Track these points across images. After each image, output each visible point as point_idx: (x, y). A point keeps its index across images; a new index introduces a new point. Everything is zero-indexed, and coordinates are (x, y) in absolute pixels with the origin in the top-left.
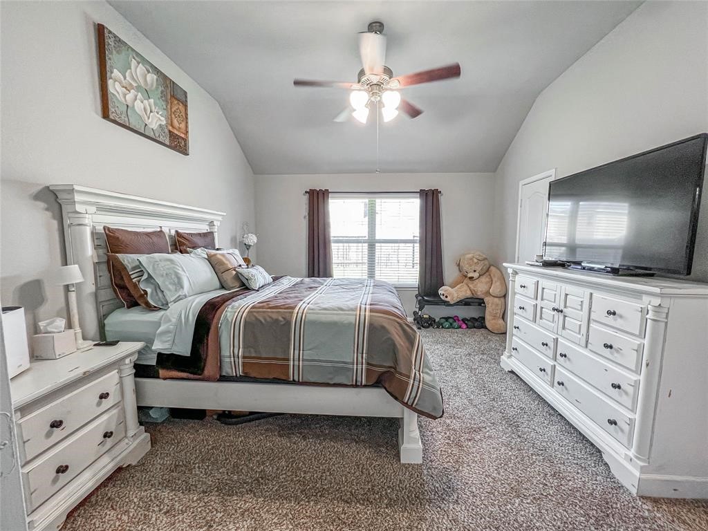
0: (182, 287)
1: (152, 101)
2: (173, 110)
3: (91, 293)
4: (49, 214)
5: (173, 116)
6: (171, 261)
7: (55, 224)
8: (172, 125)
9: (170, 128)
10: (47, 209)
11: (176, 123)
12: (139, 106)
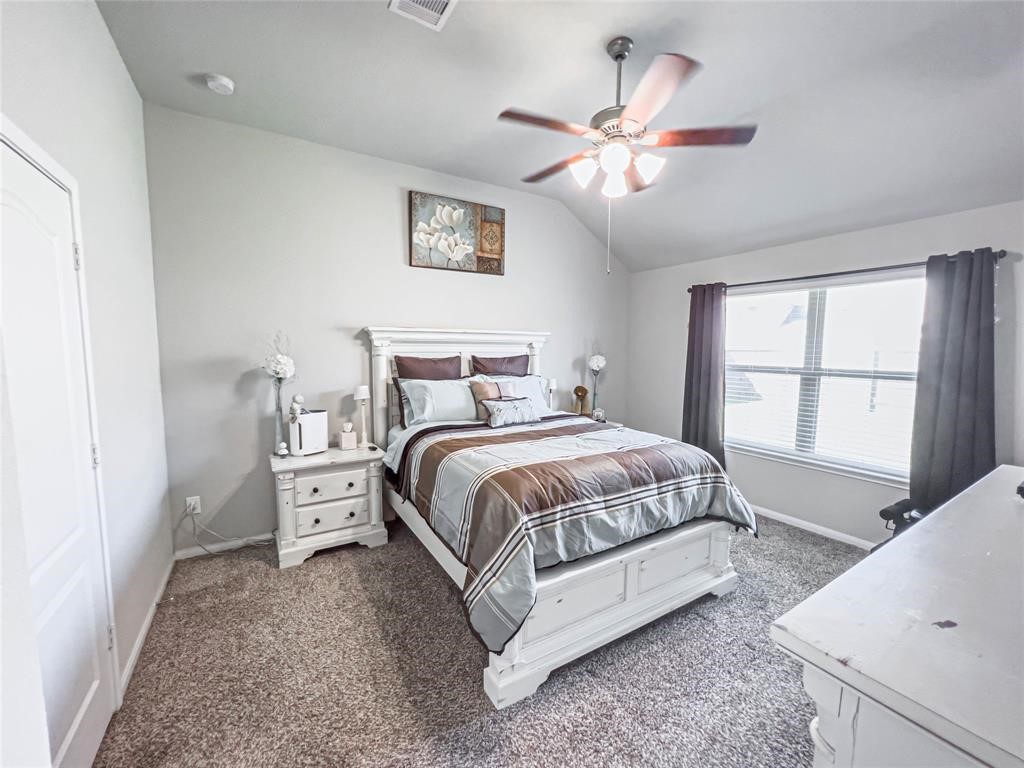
0: (423, 412)
1: (457, 235)
2: (484, 234)
3: (383, 408)
4: (363, 348)
5: (484, 240)
6: (425, 387)
7: (367, 355)
8: (482, 251)
9: (479, 254)
10: (363, 345)
11: (487, 246)
12: (442, 245)
